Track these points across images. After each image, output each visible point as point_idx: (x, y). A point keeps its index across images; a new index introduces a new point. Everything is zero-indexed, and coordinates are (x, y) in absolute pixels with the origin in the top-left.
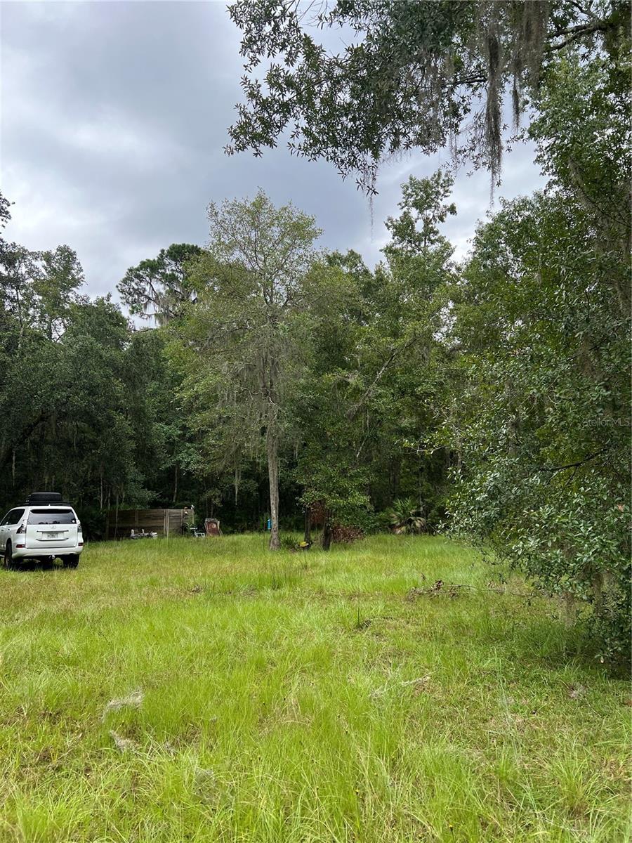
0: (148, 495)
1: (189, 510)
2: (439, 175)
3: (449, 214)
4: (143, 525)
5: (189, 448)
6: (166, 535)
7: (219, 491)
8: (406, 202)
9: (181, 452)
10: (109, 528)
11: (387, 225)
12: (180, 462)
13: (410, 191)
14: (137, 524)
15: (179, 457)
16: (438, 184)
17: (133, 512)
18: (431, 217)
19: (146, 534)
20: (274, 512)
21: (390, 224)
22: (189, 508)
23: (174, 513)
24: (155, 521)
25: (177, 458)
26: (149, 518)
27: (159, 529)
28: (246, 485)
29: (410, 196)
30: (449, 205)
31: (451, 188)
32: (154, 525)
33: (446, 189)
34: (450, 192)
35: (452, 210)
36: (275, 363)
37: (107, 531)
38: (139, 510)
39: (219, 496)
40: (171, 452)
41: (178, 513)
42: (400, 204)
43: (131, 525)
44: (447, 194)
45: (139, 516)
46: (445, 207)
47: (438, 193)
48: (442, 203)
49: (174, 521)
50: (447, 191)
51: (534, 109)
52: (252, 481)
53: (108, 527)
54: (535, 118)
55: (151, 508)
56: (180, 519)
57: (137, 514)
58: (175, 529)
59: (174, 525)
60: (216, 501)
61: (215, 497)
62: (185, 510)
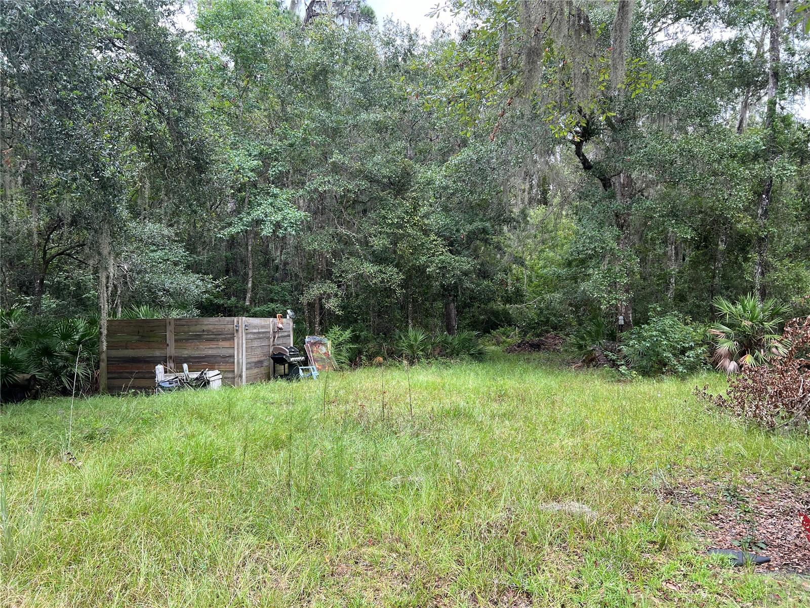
0: (195, 285)
1: (284, 320)
4: (186, 353)
6: (241, 376)
7: (335, 286)
10: (109, 359)
12: (258, 222)
14: (171, 351)
15: (257, 213)
17: (162, 324)
19: (195, 375)
22: (284, 316)
23: (255, 327)
24: (213, 345)
25: (254, 215)
26: (198, 337)
27: (224, 363)
28: (383, 276)
32: (210, 352)
37: (103, 365)
38: (176, 320)
39: (336, 295)
40: (242, 205)
41: (263, 327)
43: (158, 353)
45: (177, 333)
49: (256, 344)
52: (391, 270)
53: (104, 356)
55: (202, 315)
56: (268, 338)
57: (170, 329)
58: (260, 362)
59: (259, 352)
60: (332, 304)
61: (329, 297)
62: (276, 320)
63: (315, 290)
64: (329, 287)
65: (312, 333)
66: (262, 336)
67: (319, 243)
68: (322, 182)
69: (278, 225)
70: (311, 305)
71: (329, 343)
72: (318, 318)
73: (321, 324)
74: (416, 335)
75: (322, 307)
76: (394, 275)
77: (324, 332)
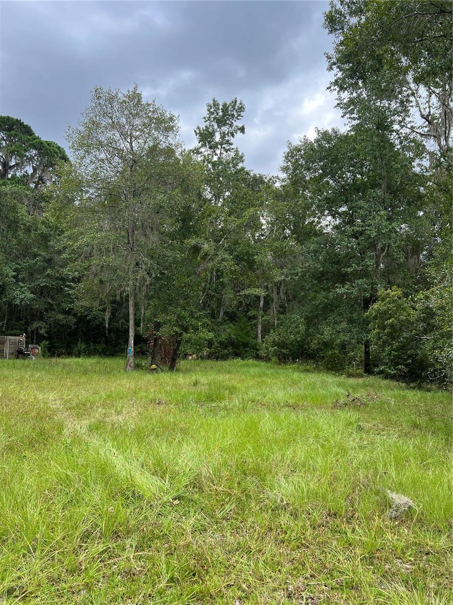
1: (22, 337)
2: (236, 102)
3: (239, 132)
5: (22, 287)
6: (6, 357)
7: (44, 323)
8: (209, 117)
11: (195, 131)
12: (14, 298)
13: (212, 110)
16: (234, 109)
18: (226, 132)
20: (133, 342)
21: (198, 132)
23: (12, 340)
29: (213, 113)
30: (240, 126)
31: (242, 114)
33: (239, 113)
34: (242, 116)
35: (242, 130)
36: (144, 227)
39: (45, 327)
41: (15, 340)
42: (204, 118)
44: (239, 118)
46: (237, 126)
47: (233, 115)
48: (235, 124)
49: (12, 346)
50: (239, 115)
51: (338, 70)
54: (338, 76)
56: (16, 344)
58: (13, 353)
59: (12, 349)
60: (42, 331)
61: (41, 328)
62: (19, 338)
63: (35, 325)
64: (41, 324)
65: (32, 344)
66: (14, 343)
67: (39, 305)
68: (42, 282)
69: (22, 300)
70: (32, 332)
71: (40, 348)
72: (35, 337)
73: (36, 339)
74: (81, 346)
75: (38, 333)
76: (72, 320)
77: (38, 343)
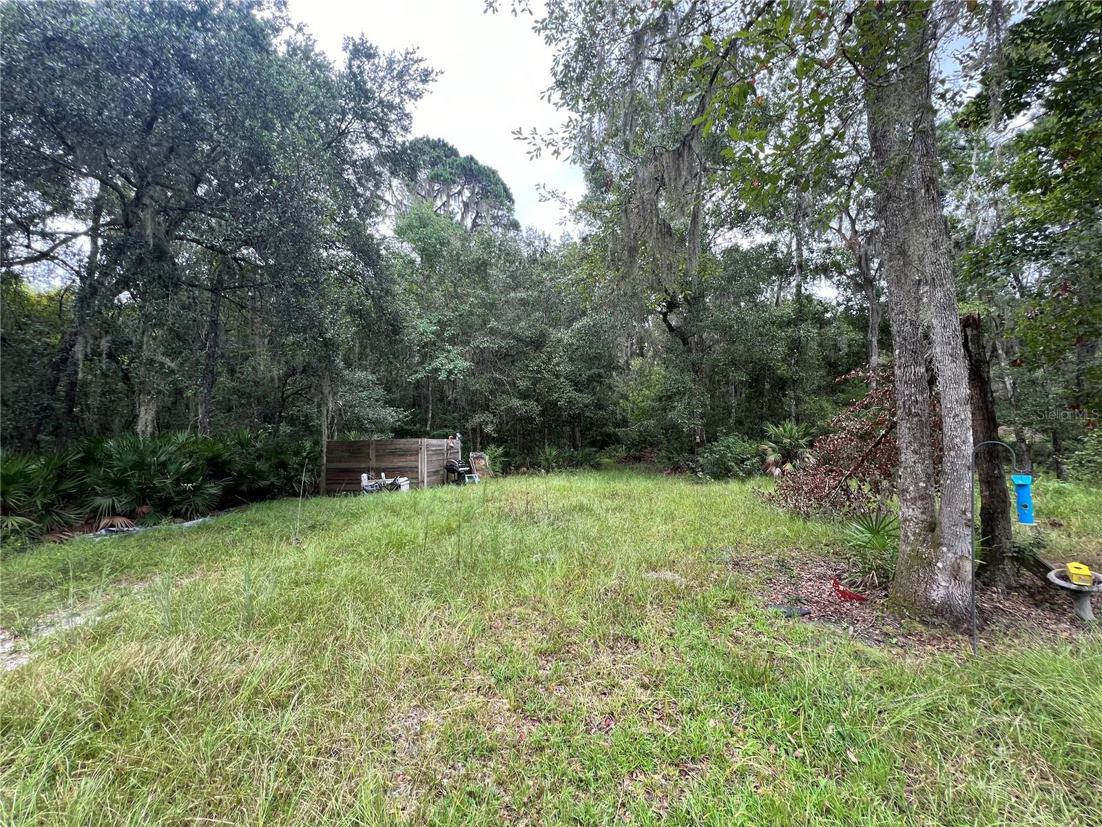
0: (391, 415)
4: (383, 465)
6: (423, 482)
7: (491, 416)
9: (438, 358)
10: (328, 470)
12: (436, 370)
14: (373, 463)
15: (436, 364)
17: (367, 444)
19: (390, 481)
22: (454, 438)
23: (434, 446)
24: (403, 459)
25: (434, 365)
26: (392, 453)
27: (411, 472)
28: (526, 408)
32: (401, 464)
37: (323, 474)
38: (377, 441)
40: (425, 358)
41: (439, 446)
43: (363, 465)
45: (377, 451)
49: (434, 458)
52: (532, 404)
53: (324, 468)
55: (395, 437)
57: (372, 448)
58: (437, 471)
59: (436, 464)
60: (489, 429)
61: (487, 424)
62: (449, 441)
63: (477, 419)
64: (487, 416)
65: (474, 450)
66: (439, 452)
67: (480, 385)
68: (482, 341)
69: (450, 372)
70: (474, 430)
71: (487, 457)
72: (479, 440)
73: (481, 443)
74: (551, 451)
75: (482, 431)
76: (534, 407)
77: (483, 449)
